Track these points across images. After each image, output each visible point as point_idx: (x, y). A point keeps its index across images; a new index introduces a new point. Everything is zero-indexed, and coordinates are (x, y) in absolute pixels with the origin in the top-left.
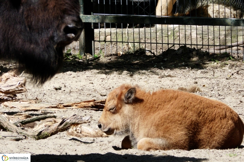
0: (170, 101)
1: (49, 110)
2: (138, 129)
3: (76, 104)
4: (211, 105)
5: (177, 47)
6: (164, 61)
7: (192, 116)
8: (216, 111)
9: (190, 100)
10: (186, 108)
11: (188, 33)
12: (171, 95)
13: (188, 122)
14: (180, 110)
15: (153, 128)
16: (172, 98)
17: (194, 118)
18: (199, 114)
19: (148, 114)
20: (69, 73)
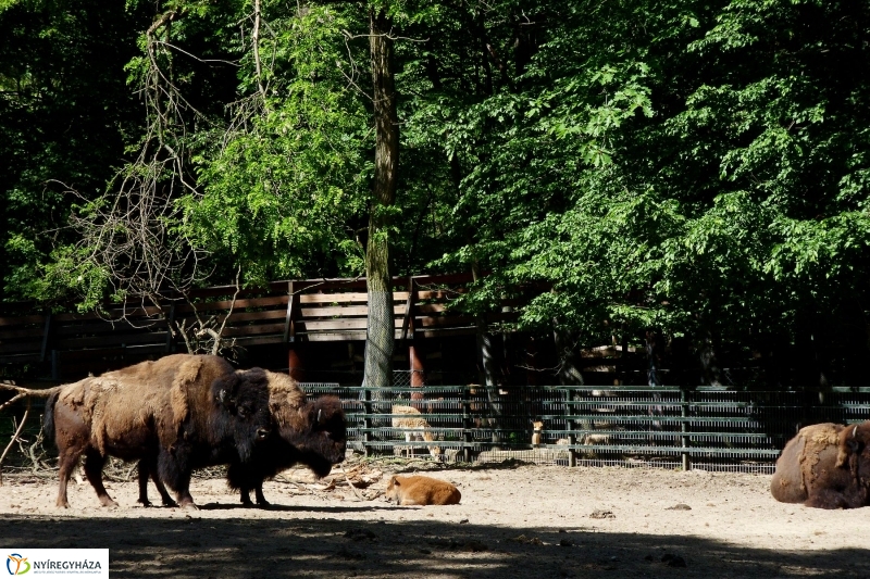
13: (426, 491)
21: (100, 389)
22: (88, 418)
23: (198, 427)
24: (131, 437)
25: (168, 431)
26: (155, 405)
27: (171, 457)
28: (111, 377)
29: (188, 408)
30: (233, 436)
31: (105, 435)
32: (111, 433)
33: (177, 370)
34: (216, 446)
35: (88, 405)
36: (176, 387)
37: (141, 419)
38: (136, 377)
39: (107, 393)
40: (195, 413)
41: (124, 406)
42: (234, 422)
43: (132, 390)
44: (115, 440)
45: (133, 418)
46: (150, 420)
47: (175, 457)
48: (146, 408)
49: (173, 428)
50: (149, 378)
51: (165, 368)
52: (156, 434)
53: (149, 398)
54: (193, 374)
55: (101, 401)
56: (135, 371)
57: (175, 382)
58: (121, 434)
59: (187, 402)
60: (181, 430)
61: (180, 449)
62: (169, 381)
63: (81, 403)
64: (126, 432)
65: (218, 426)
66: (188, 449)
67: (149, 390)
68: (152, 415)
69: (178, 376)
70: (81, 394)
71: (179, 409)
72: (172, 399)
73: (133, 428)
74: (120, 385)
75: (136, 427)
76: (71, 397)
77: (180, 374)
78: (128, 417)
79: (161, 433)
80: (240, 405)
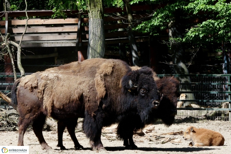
0: (204, 132)
1: (161, 135)
2: (194, 139)
3: (168, 133)
4: (215, 133)
5: (188, 117)
6: (185, 121)
7: (210, 136)
8: (217, 135)
9: (210, 132)
10: (208, 134)
11: (187, 113)
12: (204, 130)
13: (209, 138)
14: (207, 135)
15: (199, 140)
16: (205, 131)
17: (211, 137)
18: (212, 136)
19: (198, 135)
20: (160, 124)
21: (47, 78)
22: (41, 96)
23: (112, 103)
24: (69, 107)
25: (92, 104)
26: (84, 88)
27: (93, 120)
28: (53, 71)
29: (106, 90)
30: (136, 107)
31: (53, 106)
32: (57, 105)
33: (98, 67)
34: (122, 114)
35: (41, 88)
36: (98, 78)
37: (76, 96)
38: (71, 71)
39: (52, 81)
40: (110, 94)
41: (65, 89)
42: (137, 99)
43: (68, 79)
44: (59, 109)
45: (71, 96)
46: (81, 97)
47: (95, 119)
48: (79, 90)
49: (95, 102)
50: (79, 72)
51: (90, 66)
52: (84, 106)
53: (80, 84)
54: (109, 70)
55: (49, 86)
56: (69, 68)
57: (97, 74)
58: (63, 106)
59: (105, 87)
60: (101, 103)
61: (99, 115)
62: (93, 73)
63: (36, 87)
64: (66, 104)
65: (125, 103)
66: (103, 114)
67: (80, 79)
68: (82, 94)
69: (99, 71)
70: (36, 82)
71: (101, 91)
72: (96, 84)
73: (71, 102)
74: (60, 76)
75: (73, 101)
76: (29, 83)
77: (100, 70)
78: (68, 95)
79: (87, 105)
80: (141, 88)
